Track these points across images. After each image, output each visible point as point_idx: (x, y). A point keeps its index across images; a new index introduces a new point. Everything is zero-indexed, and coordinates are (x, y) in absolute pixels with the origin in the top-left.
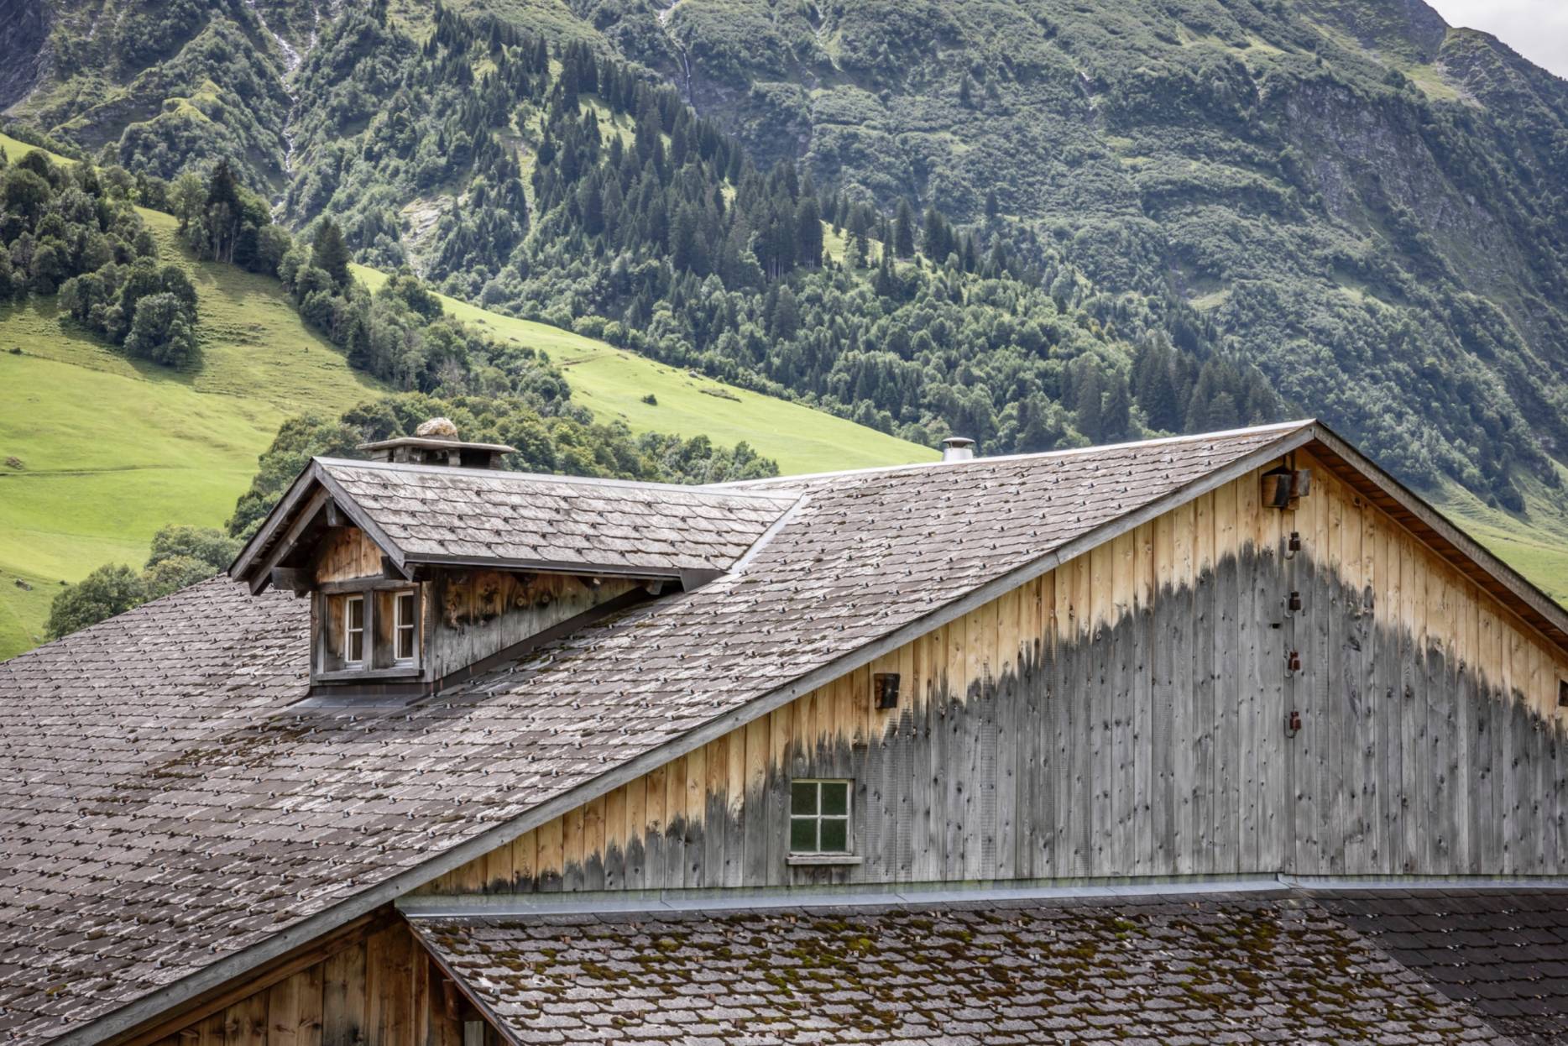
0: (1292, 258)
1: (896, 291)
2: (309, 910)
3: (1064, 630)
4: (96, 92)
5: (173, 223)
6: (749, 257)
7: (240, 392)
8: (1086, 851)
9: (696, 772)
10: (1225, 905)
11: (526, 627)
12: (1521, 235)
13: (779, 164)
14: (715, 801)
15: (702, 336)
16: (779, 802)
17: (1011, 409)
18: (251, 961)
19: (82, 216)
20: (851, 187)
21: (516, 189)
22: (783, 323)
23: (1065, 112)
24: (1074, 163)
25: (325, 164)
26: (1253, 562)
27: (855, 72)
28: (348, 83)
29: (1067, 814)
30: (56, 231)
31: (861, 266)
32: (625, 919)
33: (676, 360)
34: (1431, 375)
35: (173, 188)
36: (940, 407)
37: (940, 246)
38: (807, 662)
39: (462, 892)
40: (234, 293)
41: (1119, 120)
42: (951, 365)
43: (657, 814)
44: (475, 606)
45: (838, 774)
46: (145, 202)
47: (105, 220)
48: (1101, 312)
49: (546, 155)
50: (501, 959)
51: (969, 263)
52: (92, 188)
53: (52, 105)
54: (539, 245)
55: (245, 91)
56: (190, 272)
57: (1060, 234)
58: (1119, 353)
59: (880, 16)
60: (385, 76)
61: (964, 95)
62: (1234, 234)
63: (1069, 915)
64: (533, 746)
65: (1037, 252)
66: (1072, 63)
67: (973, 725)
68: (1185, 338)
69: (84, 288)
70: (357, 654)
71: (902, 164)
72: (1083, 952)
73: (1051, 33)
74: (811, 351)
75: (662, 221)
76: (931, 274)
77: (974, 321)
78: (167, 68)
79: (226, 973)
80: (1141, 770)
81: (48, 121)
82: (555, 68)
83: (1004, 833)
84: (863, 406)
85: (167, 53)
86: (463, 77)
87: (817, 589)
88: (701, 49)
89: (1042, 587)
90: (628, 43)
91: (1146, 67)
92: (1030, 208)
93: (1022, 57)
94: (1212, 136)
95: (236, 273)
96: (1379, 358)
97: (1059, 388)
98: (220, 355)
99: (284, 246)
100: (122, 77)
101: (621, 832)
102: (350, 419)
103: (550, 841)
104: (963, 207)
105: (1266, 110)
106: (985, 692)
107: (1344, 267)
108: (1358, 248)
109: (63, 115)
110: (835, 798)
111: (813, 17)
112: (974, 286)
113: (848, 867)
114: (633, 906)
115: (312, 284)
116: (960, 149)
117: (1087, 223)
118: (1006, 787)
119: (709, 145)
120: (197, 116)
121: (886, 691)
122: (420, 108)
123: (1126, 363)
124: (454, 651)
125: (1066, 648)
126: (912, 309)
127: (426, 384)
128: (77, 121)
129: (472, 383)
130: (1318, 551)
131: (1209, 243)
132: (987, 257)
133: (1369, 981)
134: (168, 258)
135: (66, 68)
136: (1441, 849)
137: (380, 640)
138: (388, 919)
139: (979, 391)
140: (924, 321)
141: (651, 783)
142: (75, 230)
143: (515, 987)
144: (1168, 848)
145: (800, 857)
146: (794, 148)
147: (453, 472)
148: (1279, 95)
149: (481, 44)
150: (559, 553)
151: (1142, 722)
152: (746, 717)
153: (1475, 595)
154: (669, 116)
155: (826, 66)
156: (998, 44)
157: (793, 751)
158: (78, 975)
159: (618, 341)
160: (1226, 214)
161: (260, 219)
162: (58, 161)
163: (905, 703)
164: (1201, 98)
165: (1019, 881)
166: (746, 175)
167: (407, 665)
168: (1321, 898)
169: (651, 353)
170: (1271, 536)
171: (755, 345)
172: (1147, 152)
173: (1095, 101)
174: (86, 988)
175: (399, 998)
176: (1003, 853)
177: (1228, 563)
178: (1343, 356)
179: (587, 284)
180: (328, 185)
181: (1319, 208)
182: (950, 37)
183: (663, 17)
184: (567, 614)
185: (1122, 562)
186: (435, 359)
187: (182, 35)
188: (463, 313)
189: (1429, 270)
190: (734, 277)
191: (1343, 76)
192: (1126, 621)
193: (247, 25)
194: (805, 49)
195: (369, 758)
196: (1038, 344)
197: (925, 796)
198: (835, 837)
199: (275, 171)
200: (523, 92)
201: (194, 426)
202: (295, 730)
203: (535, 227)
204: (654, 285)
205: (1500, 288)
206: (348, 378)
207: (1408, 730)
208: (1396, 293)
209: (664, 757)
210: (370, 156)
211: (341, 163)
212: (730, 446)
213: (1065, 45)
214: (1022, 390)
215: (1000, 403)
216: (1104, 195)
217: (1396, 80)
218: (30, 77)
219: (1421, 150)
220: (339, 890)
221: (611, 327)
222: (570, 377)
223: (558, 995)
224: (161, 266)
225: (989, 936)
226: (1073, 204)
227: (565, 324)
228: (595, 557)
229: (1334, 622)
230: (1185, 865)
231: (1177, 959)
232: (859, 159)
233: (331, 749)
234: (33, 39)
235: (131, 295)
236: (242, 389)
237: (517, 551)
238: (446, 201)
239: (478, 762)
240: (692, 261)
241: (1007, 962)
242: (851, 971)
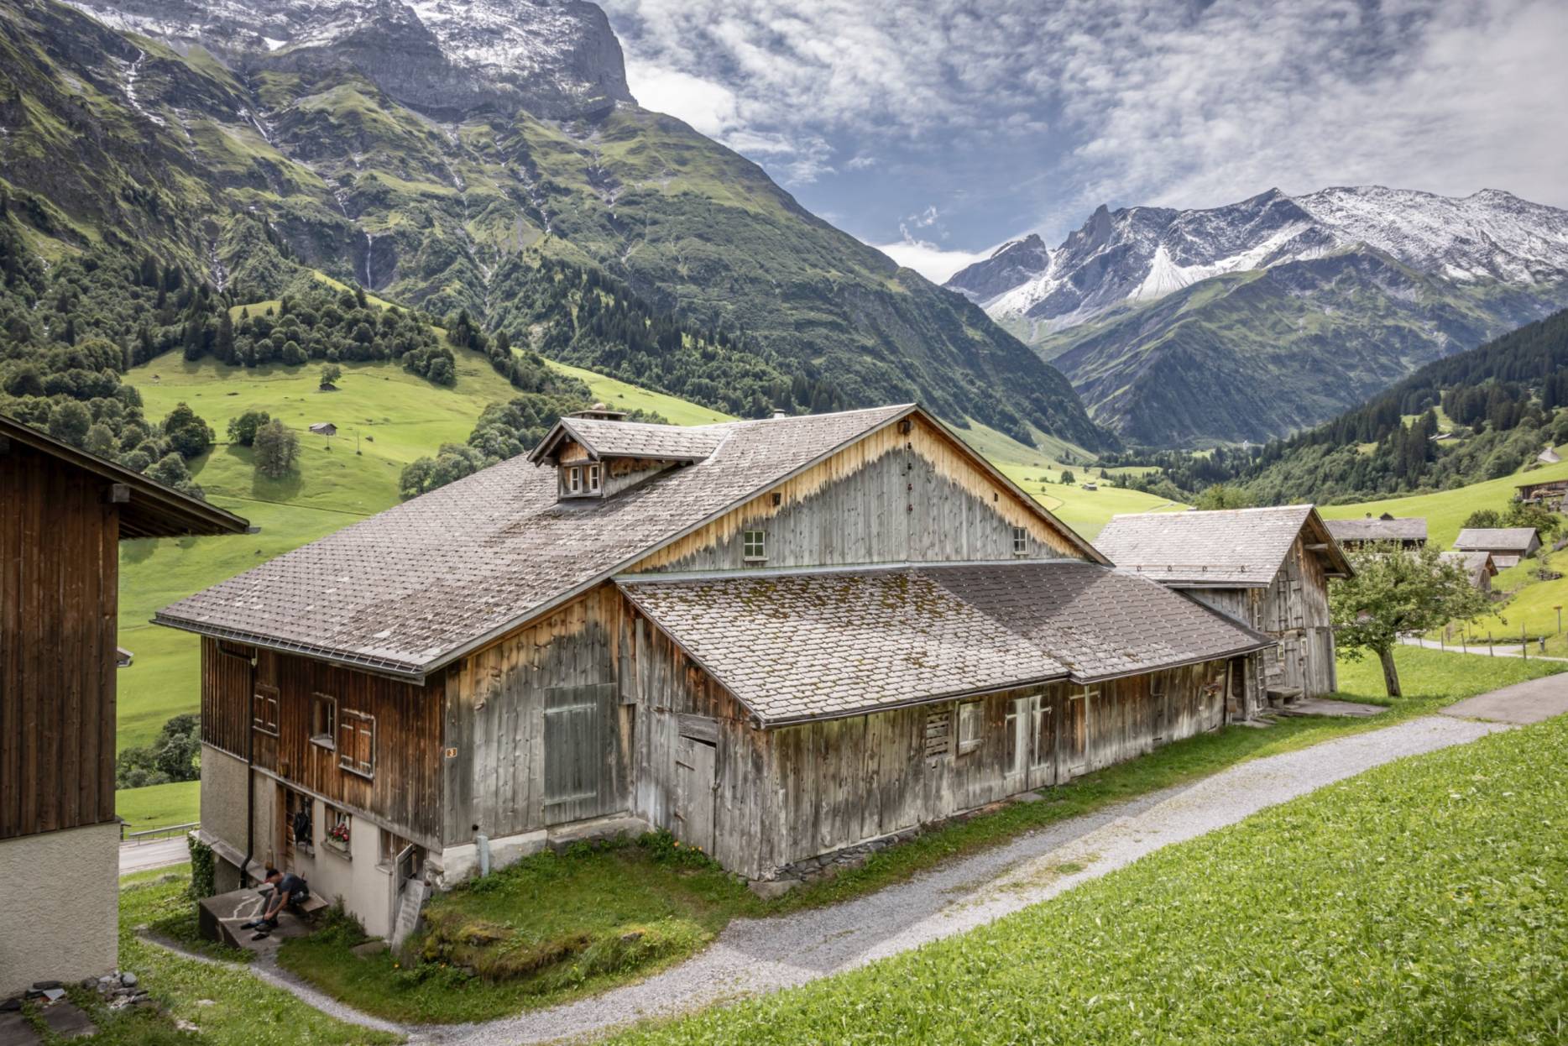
0: (849, 346)
1: (708, 357)
2: (582, 580)
3: (835, 477)
4: (415, 284)
5: (445, 332)
6: (656, 345)
7: (471, 394)
8: (843, 555)
9: (712, 529)
10: (890, 572)
11: (638, 478)
12: (926, 340)
13: (666, 312)
14: (719, 539)
15: (639, 374)
16: (741, 539)
17: (750, 399)
18: (562, 599)
19: (411, 329)
20: (692, 321)
21: (571, 321)
22: (669, 369)
23: (767, 294)
24: (770, 312)
25: (501, 311)
26: (895, 453)
27: (693, 279)
28: (508, 283)
29: (836, 542)
30: (401, 335)
31: (696, 348)
32: (690, 581)
33: (630, 382)
34: (895, 387)
35: (445, 319)
36: (725, 398)
37: (724, 341)
38: (749, 490)
39: (633, 572)
40: (468, 358)
41: (786, 297)
42: (728, 383)
43: (700, 544)
44: (621, 470)
45: (760, 529)
46: (435, 324)
47: (420, 331)
48: (781, 365)
49: (581, 308)
50: (650, 596)
51: (734, 347)
52: (415, 319)
53: (399, 289)
54: (579, 341)
55: (471, 284)
56: (451, 350)
57: (766, 338)
58: (787, 380)
59: (701, 260)
60: (522, 279)
61: (732, 288)
62: (827, 338)
63: (839, 577)
64: (652, 520)
65: (758, 344)
66: (769, 277)
67: (805, 511)
68: (810, 374)
69: (412, 356)
70: (575, 488)
71: (709, 312)
72: (846, 589)
73: (762, 266)
74: (678, 379)
75: (624, 332)
76: (721, 351)
77: (736, 368)
78: (442, 276)
79: (554, 603)
80: (861, 525)
81: (397, 295)
82: (585, 277)
83: (816, 549)
84: (698, 398)
85: (442, 271)
86: (551, 280)
87: (745, 463)
88: (637, 271)
89: (827, 462)
90: (611, 268)
91: (796, 279)
92: (755, 328)
93: (752, 275)
94: (818, 303)
95: (469, 350)
96: (877, 381)
97: (767, 392)
98: (463, 380)
99: (486, 340)
100: (425, 279)
101: (687, 551)
102: (512, 403)
103: (664, 554)
104: (731, 328)
105: (837, 295)
106: (809, 499)
107: (865, 350)
108: (870, 343)
109: (403, 293)
110: (759, 537)
111: (677, 260)
112: (736, 356)
113: (763, 562)
114: (692, 577)
115: (497, 354)
116: (730, 307)
117: (775, 334)
118: (816, 532)
119: (640, 305)
120: (453, 294)
121: (776, 499)
122: (535, 291)
123: (790, 383)
124: (614, 487)
125: (836, 484)
126: (714, 364)
127: (539, 390)
128: (408, 295)
129: (557, 390)
130: (917, 449)
131: (818, 341)
132: (740, 345)
133: (941, 597)
134: (443, 345)
135: (404, 276)
136: (957, 551)
137: (585, 483)
138: (609, 583)
139: (739, 393)
140: (718, 368)
141: (698, 533)
142: (408, 335)
143: (657, 606)
144: (869, 553)
145: (748, 558)
146: (671, 306)
147: (606, 422)
148: (842, 289)
149: (558, 268)
150: (650, 451)
151: (860, 509)
152: (730, 509)
153: (967, 464)
154: (626, 294)
155: (682, 278)
156: (743, 270)
157: (745, 521)
158: (497, 605)
159: (609, 375)
160: (824, 331)
161: (477, 331)
162: (402, 310)
163: (782, 503)
164: (815, 290)
165: (821, 565)
166: (654, 315)
167: (596, 492)
168: (920, 569)
169: (621, 379)
170: (902, 443)
171: (658, 376)
172: (796, 309)
173: (777, 291)
174: (502, 609)
175: (612, 611)
176: (815, 556)
177: (888, 453)
178: (865, 381)
179: (598, 354)
180: (502, 319)
181: (856, 329)
182: (727, 268)
183: (623, 260)
184: (652, 473)
185: (853, 452)
186: (543, 381)
187: (447, 264)
188: (552, 365)
189: (894, 351)
190: (651, 352)
191: (864, 283)
192: (855, 474)
193: (471, 260)
194: (675, 271)
195: (589, 525)
196: (758, 376)
197: (790, 536)
198: (759, 551)
199: (482, 313)
200: (573, 285)
201: (455, 406)
202: (556, 516)
203: (578, 333)
204: (621, 355)
205: (918, 357)
206: (511, 388)
207: (947, 511)
208: (883, 359)
209: (703, 524)
210: (517, 308)
211: (507, 311)
212: (650, 412)
213: (767, 271)
214: (754, 392)
215: (746, 397)
216: (781, 324)
217: (882, 285)
218: (390, 279)
219: (890, 309)
220: (592, 573)
221: (606, 370)
222: (592, 388)
223: (672, 608)
224: (441, 348)
225: (813, 585)
226: (771, 327)
227: (589, 369)
228: (663, 453)
229: (922, 473)
230: (875, 559)
231: (877, 591)
232: (694, 311)
233: (572, 523)
234: (391, 265)
235: (430, 358)
236: (471, 392)
237: (636, 451)
238: (545, 325)
239: (633, 526)
240: (636, 347)
241: (821, 593)
242: (770, 598)
